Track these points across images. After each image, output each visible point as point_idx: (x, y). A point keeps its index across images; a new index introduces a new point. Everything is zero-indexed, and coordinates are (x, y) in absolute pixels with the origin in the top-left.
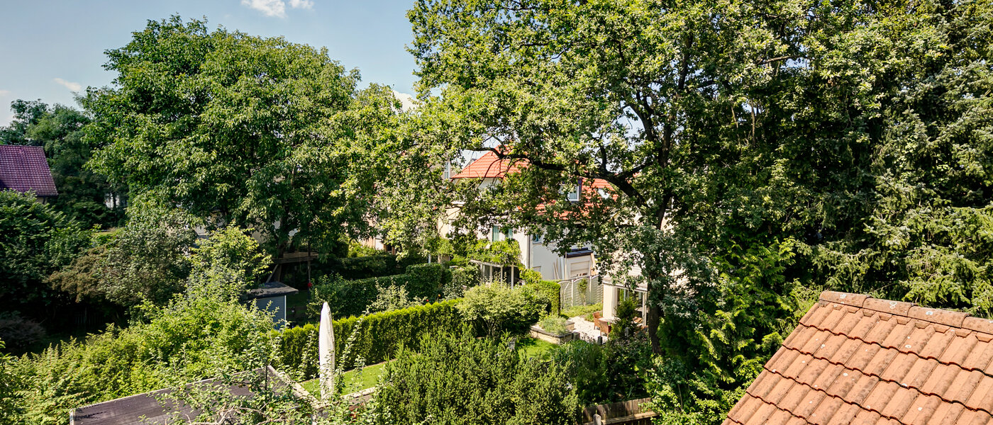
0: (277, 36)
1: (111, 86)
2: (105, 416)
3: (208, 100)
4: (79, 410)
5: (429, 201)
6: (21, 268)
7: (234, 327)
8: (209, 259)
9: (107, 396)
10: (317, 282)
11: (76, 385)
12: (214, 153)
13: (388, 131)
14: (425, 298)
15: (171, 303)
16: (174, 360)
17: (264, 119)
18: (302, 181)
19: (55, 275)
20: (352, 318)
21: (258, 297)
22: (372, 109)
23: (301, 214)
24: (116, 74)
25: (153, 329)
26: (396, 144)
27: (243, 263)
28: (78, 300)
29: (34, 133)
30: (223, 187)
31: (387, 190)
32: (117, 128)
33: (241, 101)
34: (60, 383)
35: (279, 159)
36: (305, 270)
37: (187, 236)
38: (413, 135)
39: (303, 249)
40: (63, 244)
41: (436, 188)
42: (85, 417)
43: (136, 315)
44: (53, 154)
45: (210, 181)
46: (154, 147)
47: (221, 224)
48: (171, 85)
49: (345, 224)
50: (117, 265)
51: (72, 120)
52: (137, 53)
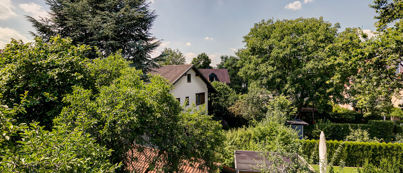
1: (244, 48)
2: (243, 155)
3: (273, 48)
4: (236, 151)
5: (386, 86)
6: (223, 105)
7: (283, 135)
8: (273, 107)
9: (244, 149)
10: (317, 122)
11: (236, 143)
12: (275, 67)
13: (359, 50)
14: (382, 139)
15: (262, 121)
16: (263, 142)
17: (294, 52)
18: (310, 77)
19: (230, 108)
20: (336, 141)
21: (292, 124)
22: (349, 41)
23: (310, 91)
24: (246, 43)
25: (255, 129)
26: (364, 56)
27: (286, 110)
28: (235, 116)
29: (225, 65)
30: (278, 80)
31: (358, 80)
32: (246, 61)
33: (285, 46)
34: (232, 141)
35: (300, 68)
36: (311, 115)
37: (266, 98)
38: (375, 51)
39: (310, 106)
40: (232, 99)
41: (391, 79)
42: (238, 154)
43: (251, 124)
44: (229, 71)
45: (274, 78)
46: (256, 67)
47: (277, 94)
48: (261, 44)
49: (331, 96)
50: (246, 106)
51: (234, 60)
52: (251, 35)
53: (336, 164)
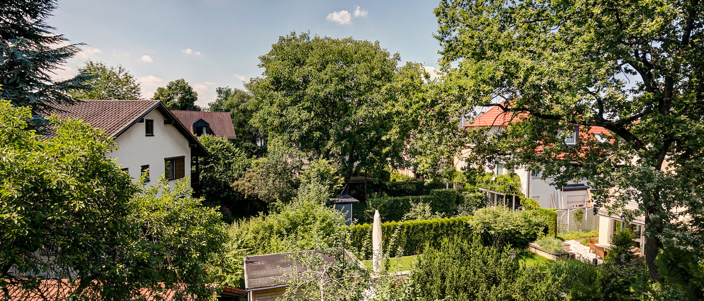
0: (348, 37)
1: (261, 77)
2: (259, 263)
3: (310, 81)
4: (248, 258)
5: (449, 144)
6: (221, 178)
7: (323, 221)
8: (309, 178)
9: (260, 252)
10: (371, 197)
11: (247, 244)
12: (313, 113)
13: (420, 95)
14: (444, 213)
15: (291, 203)
16: (293, 235)
17: (340, 91)
18: (362, 130)
19: (236, 183)
20: (393, 223)
21: (337, 204)
22: (409, 80)
23: (361, 152)
24: (264, 69)
25: (281, 217)
26: (426, 104)
27: (328, 182)
28: (246, 197)
29: (226, 105)
30: (317, 134)
31: (419, 136)
32: (264, 101)
33: (328, 80)
34: (240, 241)
35: (349, 116)
36: (363, 188)
37: (298, 164)
38: (438, 97)
39: (362, 174)
40: (239, 166)
41: (454, 134)
42: (250, 262)
43: (272, 209)
44: (234, 116)
45: (310, 131)
46: (282, 111)
47: (315, 157)
48: (291, 73)
49: (389, 159)
50: (264, 179)
51: (243, 98)
52: (274, 56)
53: (393, 255)
